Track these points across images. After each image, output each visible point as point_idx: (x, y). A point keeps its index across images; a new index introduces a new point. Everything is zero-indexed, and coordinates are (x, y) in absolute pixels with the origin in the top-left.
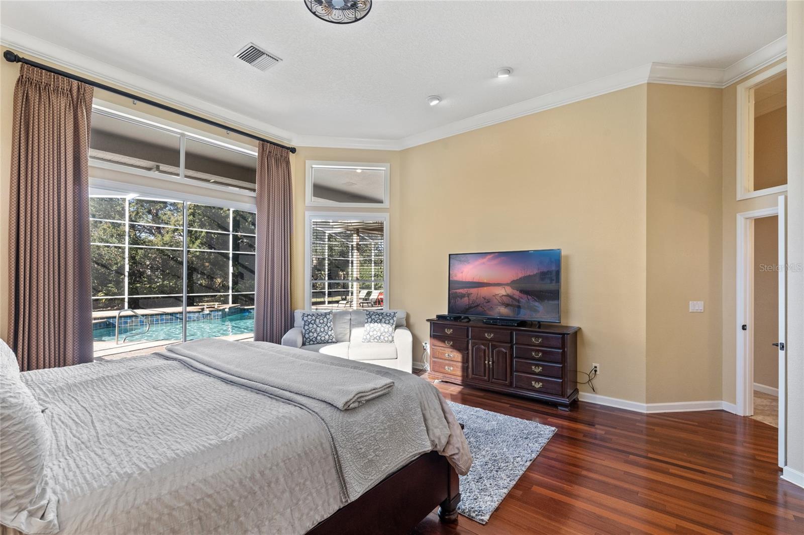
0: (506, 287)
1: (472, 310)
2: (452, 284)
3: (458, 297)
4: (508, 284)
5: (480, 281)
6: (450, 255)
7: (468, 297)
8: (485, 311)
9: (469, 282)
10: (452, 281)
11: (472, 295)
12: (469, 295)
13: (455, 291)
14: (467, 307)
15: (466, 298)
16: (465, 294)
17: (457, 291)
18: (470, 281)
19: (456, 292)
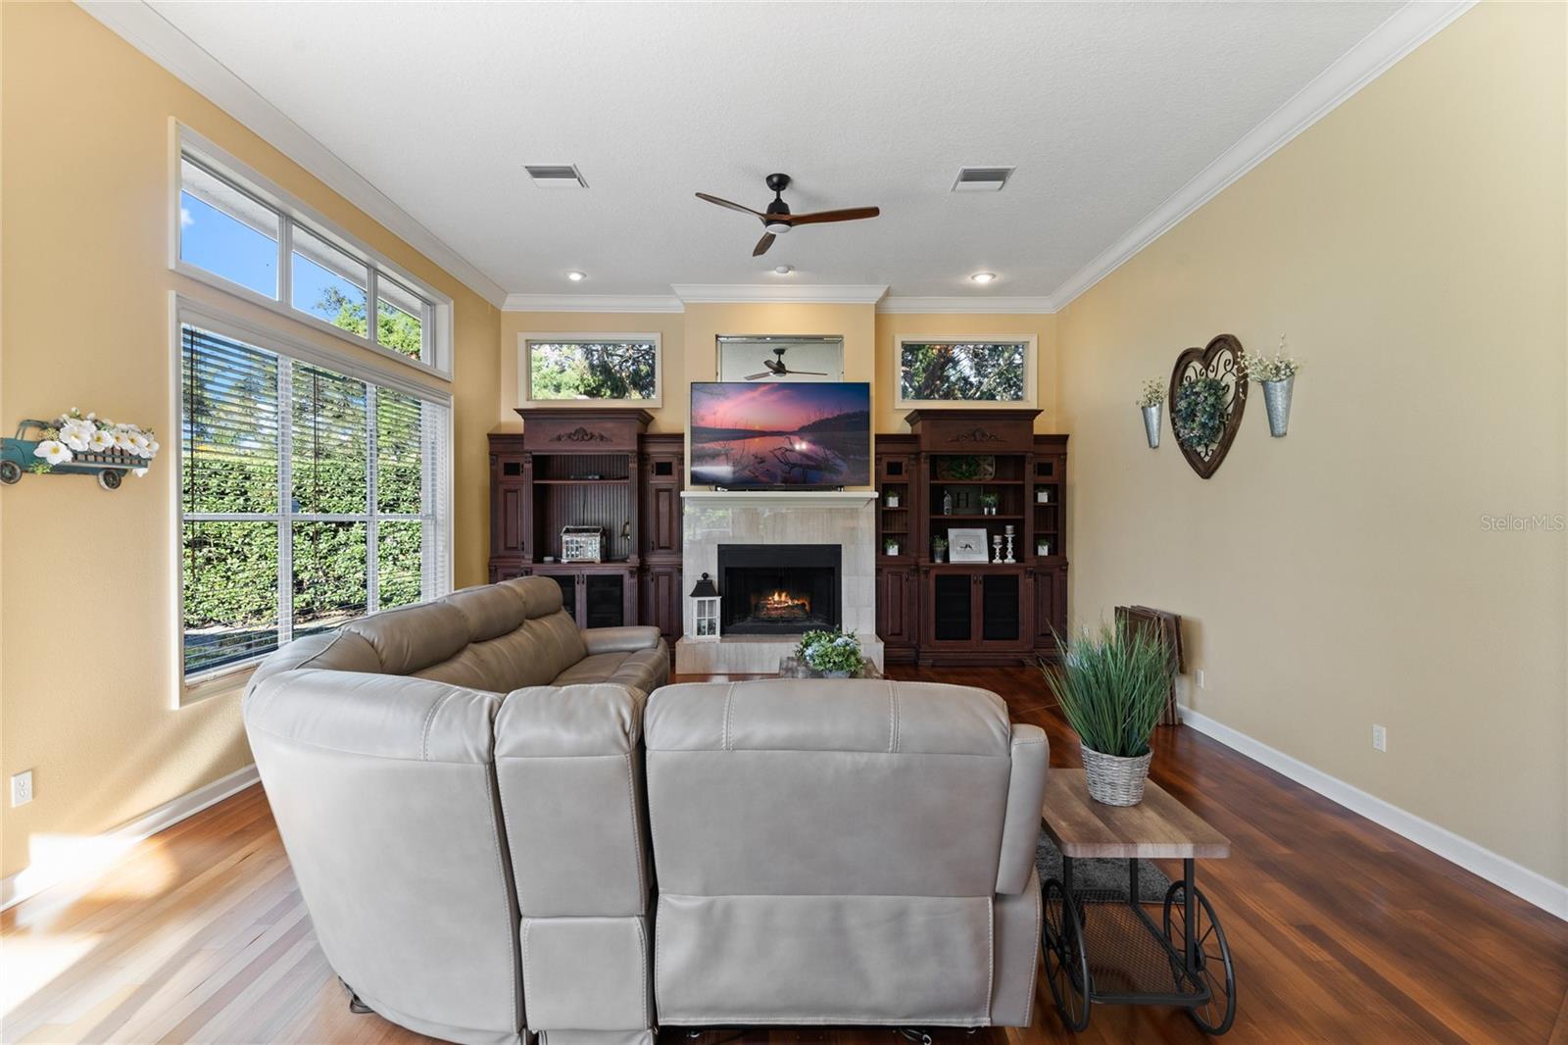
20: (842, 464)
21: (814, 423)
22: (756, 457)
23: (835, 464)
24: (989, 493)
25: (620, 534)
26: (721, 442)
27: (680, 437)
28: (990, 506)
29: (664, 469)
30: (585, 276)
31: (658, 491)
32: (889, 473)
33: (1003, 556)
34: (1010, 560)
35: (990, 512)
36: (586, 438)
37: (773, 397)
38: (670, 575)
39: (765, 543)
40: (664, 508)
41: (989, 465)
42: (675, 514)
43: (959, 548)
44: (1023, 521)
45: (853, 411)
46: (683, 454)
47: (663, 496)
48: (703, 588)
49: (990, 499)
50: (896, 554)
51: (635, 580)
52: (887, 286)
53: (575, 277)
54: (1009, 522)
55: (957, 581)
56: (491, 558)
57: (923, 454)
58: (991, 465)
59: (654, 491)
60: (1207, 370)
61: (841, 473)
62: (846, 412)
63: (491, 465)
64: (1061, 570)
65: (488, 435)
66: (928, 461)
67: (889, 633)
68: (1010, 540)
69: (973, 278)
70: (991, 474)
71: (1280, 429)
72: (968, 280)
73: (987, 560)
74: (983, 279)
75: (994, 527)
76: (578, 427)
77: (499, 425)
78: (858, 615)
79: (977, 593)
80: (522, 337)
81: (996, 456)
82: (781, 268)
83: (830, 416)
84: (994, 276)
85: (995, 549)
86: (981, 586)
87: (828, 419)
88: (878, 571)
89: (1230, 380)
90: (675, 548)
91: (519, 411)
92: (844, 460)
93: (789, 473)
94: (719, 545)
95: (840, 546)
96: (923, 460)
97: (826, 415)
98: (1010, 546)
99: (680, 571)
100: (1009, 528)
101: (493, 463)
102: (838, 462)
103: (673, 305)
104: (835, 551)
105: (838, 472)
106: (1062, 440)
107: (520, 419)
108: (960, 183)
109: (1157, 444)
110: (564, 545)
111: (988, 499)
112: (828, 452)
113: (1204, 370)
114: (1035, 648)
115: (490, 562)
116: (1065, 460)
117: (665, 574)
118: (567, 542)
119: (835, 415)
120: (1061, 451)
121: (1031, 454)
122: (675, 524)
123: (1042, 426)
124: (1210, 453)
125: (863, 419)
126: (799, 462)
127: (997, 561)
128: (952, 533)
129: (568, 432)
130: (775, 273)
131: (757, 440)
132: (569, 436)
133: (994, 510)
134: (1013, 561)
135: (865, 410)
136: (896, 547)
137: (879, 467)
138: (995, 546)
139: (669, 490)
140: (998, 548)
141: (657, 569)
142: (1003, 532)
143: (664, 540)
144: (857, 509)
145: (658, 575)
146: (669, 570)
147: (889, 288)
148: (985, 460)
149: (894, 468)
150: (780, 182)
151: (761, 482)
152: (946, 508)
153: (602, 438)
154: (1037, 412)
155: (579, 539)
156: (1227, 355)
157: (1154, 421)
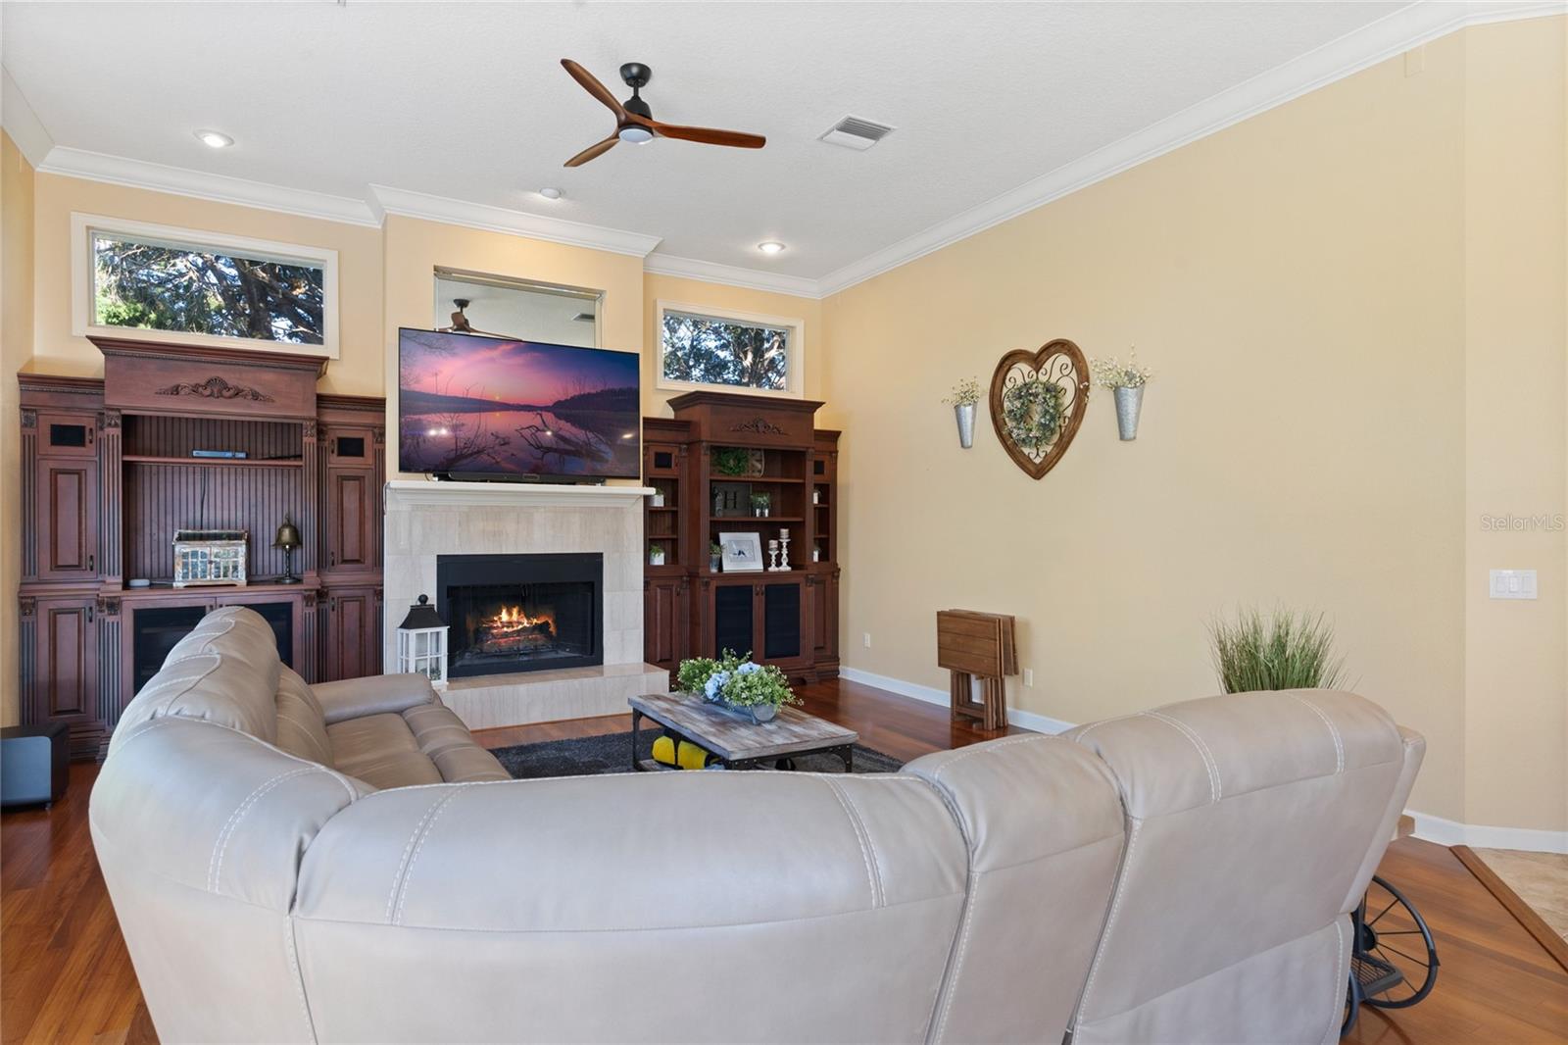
20: (608, 450)
21: (572, 398)
22: (497, 437)
23: (600, 451)
24: (762, 492)
25: (273, 542)
26: (445, 415)
27: (378, 404)
28: (762, 508)
29: (351, 447)
30: (232, 142)
31: (343, 478)
32: (657, 466)
33: (779, 564)
34: (785, 568)
35: (762, 514)
36: (227, 394)
37: (519, 360)
38: (362, 601)
39: (504, 553)
40: (351, 502)
41: (757, 461)
42: (369, 513)
43: (732, 555)
44: (803, 523)
45: (621, 386)
46: (383, 427)
47: (350, 487)
48: (418, 617)
49: (763, 499)
50: (662, 563)
51: (313, 610)
52: (661, 239)
53: (214, 142)
54: (785, 525)
55: (737, 591)
56: (22, 584)
57: (704, 444)
58: (760, 461)
59: (334, 479)
60: (1037, 373)
61: (607, 461)
62: (611, 387)
63: (24, 426)
64: (833, 576)
65: (19, 376)
66: (709, 452)
67: (658, 659)
68: (785, 545)
69: (760, 246)
70: (760, 471)
71: (1130, 433)
72: (753, 249)
73: (762, 568)
74: (771, 249)
75: (768, 531)
76: (213, 375)
77: (31, 362)
78: (623, 640)
79: (758, 604)
80: (80, 221)
81: (765, 450)
82: (550, 191)
83: (593, 391)
84: (783, 247)
85: (771, 556)
86: (763, 597)
87: (589, 394)
88: (646, 584)
89: (1069, 384)
90: (369, 560)
91: (95, 340)
92: (610, 446)
93: (542, 459)
94: (438, 556)
95: (602, 554)
96: (702, 452)
97: (588, 389)
98: (785, 552)
99: (380, 594)
100: (784, 532)
101: (26, 423)
102: (603, 447)
103: (362, 215)
104: (594, 562)
105: (602, 460)
106: (833, 436)
107: (97, 357)
108: (835, 131)
109: (970, 444)
110: (179, 562)
111: (760, 499)
112: (590, 435)
113: (1034, 373)
114: (815, 663)
115: (20, 592)
116: (836, 458)
117: (352, 599)
118: (185, 555)
119: (599, 390)
120: (832, 449)
121: (813, 450)
122: (369, 526)
123: (821, 421)
124: (1042, 455)
125: (632, 397)
126: (555, 447)
127: (773, 568)
128: (724, 537)
129: (193, 383)
130: (538, 197)
131: (498, 414)
132: (195, 389)
133: (767, 511)
134: (789, 568)
135: (635, 386)
136: (662, 555)
137: (646, 457)
138: (771, 552)
139: (359, 478)
140: (774, 554)
141: (341, 593)
142: (777, 536)
143: (351, 549)
144: (622, 508)
145: (344, 600)
146: (358, 593)
147: (662, 242)
148: (753, 455)
149: (662, 460)
150: (637, 76)
151: (504, 471)
152: (717, 508)
153: (256, 396)
154: (820, 404)
155: (207, 550)
156: (1064, 359)
157: (968, 420)
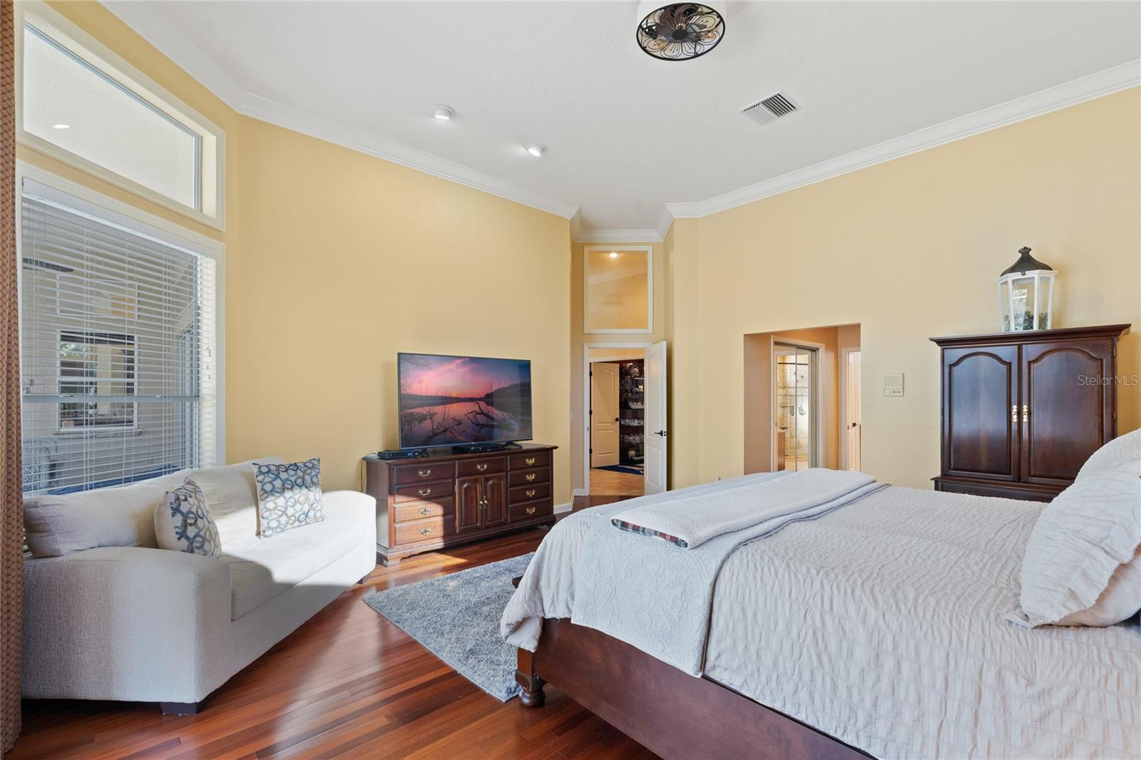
0: (480, 402)
1: (437, 438)
2: (405, 401)
3: (416, 419)
4: (482, 398)
5: (447, 395)
6: (399, 354)
7: (431, 419)
8: (455, 436)
9: (431, 396)
10: (404, 395)
11: (437, 416)
12: (432, 416)
13: (410, 411)
14: (430, 434)
15: (428, 421)
16: (426, 415)
17: (414, 410)
18: (434, 395)
19: (412, 413)
